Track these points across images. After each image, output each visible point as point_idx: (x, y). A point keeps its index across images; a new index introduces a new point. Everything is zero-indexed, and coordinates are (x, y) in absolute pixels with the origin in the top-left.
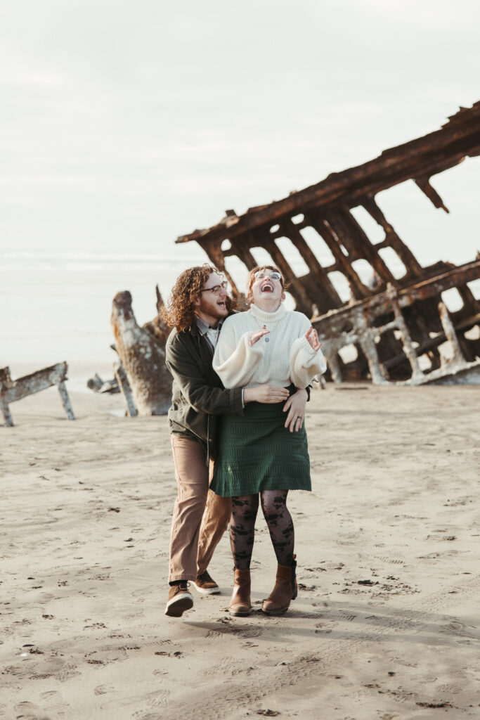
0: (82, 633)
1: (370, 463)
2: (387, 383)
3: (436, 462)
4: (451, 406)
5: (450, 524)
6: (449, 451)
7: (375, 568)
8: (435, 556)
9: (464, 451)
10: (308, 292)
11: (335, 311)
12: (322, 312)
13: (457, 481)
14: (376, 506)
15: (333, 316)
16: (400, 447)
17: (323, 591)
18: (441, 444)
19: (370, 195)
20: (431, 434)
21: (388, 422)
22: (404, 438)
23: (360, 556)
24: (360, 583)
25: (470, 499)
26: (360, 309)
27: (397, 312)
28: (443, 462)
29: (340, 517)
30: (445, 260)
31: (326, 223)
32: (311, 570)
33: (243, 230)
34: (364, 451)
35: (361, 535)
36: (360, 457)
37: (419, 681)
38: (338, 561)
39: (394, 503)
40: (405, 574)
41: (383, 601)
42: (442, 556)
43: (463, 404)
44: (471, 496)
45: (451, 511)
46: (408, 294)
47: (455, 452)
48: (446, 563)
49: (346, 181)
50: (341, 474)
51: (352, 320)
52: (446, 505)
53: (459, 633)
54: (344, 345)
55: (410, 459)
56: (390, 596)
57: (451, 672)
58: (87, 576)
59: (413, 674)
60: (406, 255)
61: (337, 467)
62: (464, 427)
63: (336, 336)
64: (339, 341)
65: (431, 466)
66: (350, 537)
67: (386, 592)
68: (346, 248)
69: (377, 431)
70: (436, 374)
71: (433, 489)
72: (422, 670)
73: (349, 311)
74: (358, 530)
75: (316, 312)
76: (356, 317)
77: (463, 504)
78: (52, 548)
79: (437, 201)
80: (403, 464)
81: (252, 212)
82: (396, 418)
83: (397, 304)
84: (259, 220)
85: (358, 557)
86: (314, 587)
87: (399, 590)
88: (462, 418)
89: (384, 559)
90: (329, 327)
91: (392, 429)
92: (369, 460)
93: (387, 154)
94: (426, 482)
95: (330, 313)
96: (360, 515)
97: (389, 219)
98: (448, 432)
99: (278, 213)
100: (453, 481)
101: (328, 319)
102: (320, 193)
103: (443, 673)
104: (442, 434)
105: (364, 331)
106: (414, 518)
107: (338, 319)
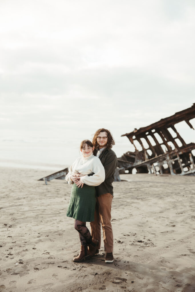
0: (41, 256)
1: (159, 199)
2: (175, 174)
3: (179, 199)
4: (190, 182)
5: (176, 220)
6: (183, 196)
7: (145, 236)
8: (166, 232)
9: (188, 196)
10: (155, 150)
11: (161, 155)
12: (158, 155)
13: (183, 205)
14: (155, 213)
15: (161, 156)
16: (170, 194)
17: (125, 244)
18: (182, 194)
19: (173, 125)
20: (181, 190)
21: (170, 186)
22: (172, 191)
23: (143, 231)
24: (138, 241)
25: (185, 212)
26: (168, 155)
27: (178, 156)
28: (181, 199)
29: (143, 216)
30: (193, 142)
31: (161, 132)
32: (125, 235)
33: (138, 133)
34: (159, 195)
35: (146, 223)
36: (157, 197)
37: (141, 286)
38: (135, 232)
39: (161, 212)
40: (154, 239)
41: (142, 249)
42: (168, 232)
43: (193, 181)
44: (185, 211)
45: (177, 216)
46: (182, 151)
47: (185, 196)
48: (169, 235)
49: (165, 121)
50: (149, 202)
51: (166, 157)
52: (177, 214)
53: (163, 265)
54: (163, 164)
55: (171, 198)
56: (146, 247)
57: (154, 283)
58: (56, 233)
59: (140, 283)
60: (182, 141)
61: (149, 199)
62: (191, 188)
63: (161, 162)
64: (162, 163)
65: (177, 200)
66: (142, 224)
67: (145, 245)
68: (166, 138)
69: (166, 189)
70: (188, 172)
71: (175, 208)
72: (144, 281)
73: (165, 155)
74: (146, 221)
75: (156, 155)
76: (167, 157)
77: (182, 213)
78: (52, 223)
79: (191, 127)
80: (169, 199)
81: (141, 129)
82: (173, 185)
83: (178, 154)
84: (142, 131)
85: (142, 231)
86: (123, 242)
87: (149, 245)
88: (191, 186)
89: (149, 233)
90: (160, 159)
91: (171, 188)
92: (159, 198)
93: (177, 114)
94: (173, 206)
95: (160, 156)
96: (149, 216)
97: (178, 131)
98: (186, 189)
99: (147, 129)
100: (181, 206)
101: (159, 157)
102: (158, 124)
103: (151, 283)
104: (184, 190)
105: (169, 160)
106: (165, 218)
107: (162, 157)
